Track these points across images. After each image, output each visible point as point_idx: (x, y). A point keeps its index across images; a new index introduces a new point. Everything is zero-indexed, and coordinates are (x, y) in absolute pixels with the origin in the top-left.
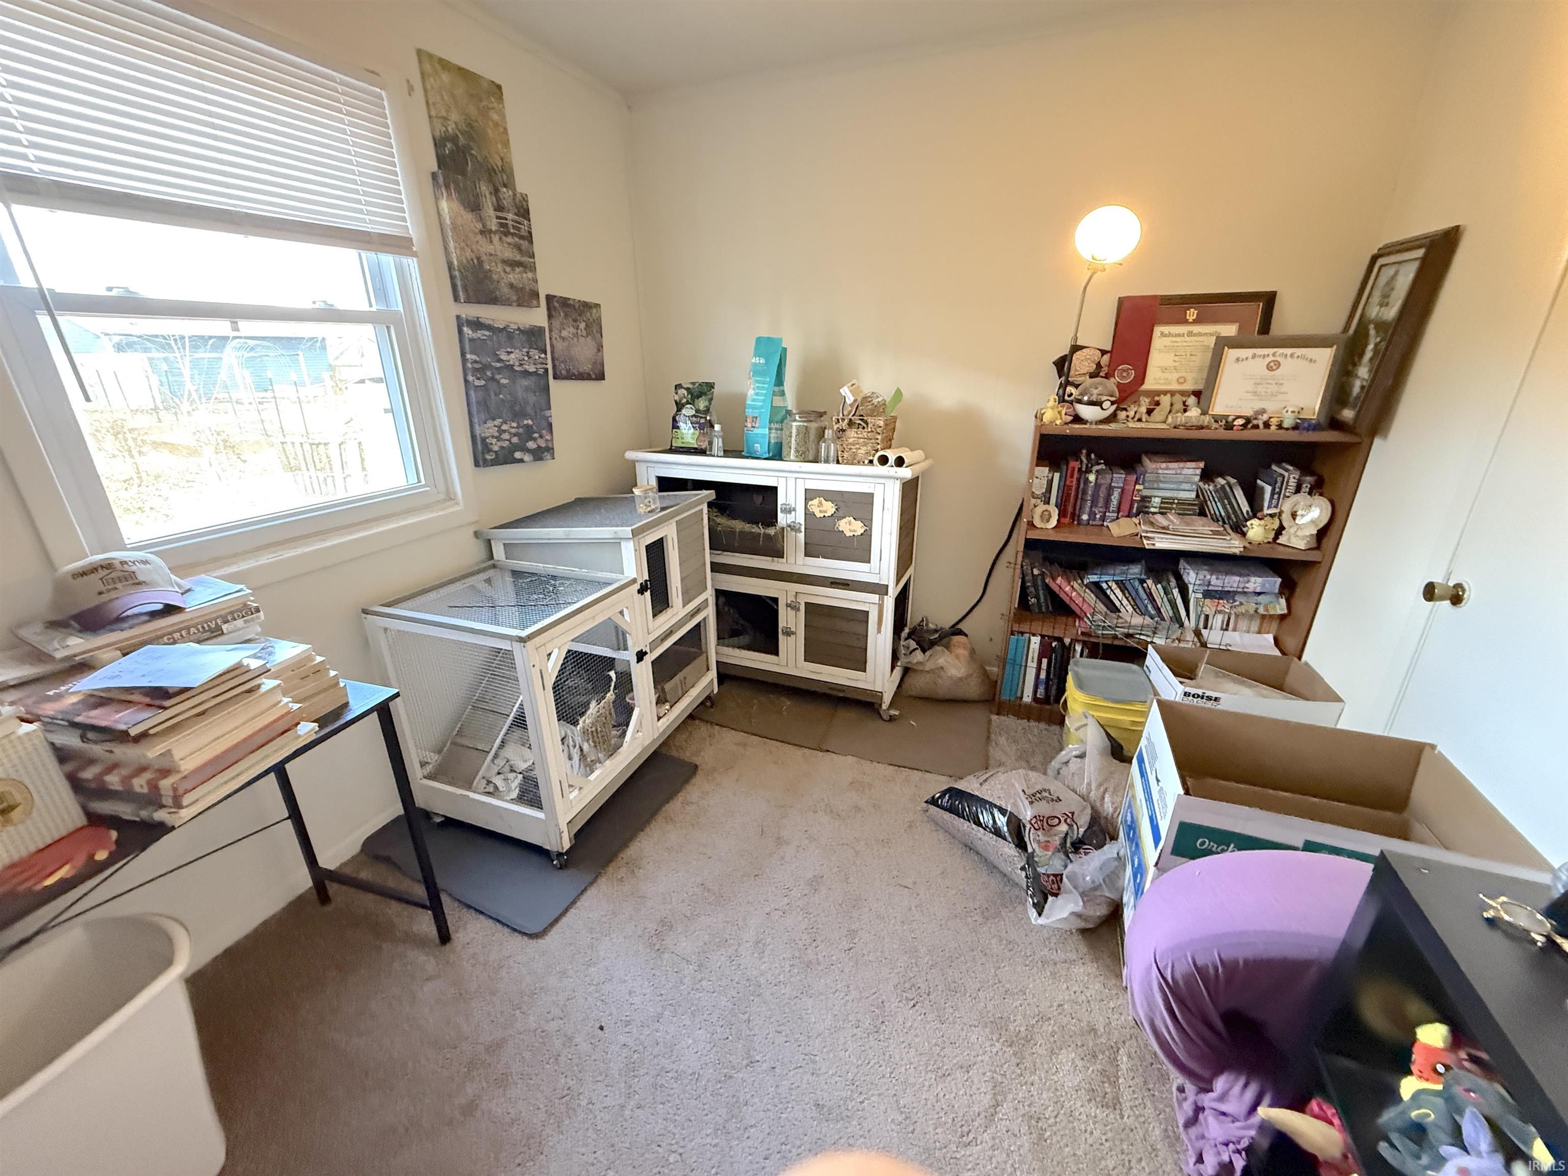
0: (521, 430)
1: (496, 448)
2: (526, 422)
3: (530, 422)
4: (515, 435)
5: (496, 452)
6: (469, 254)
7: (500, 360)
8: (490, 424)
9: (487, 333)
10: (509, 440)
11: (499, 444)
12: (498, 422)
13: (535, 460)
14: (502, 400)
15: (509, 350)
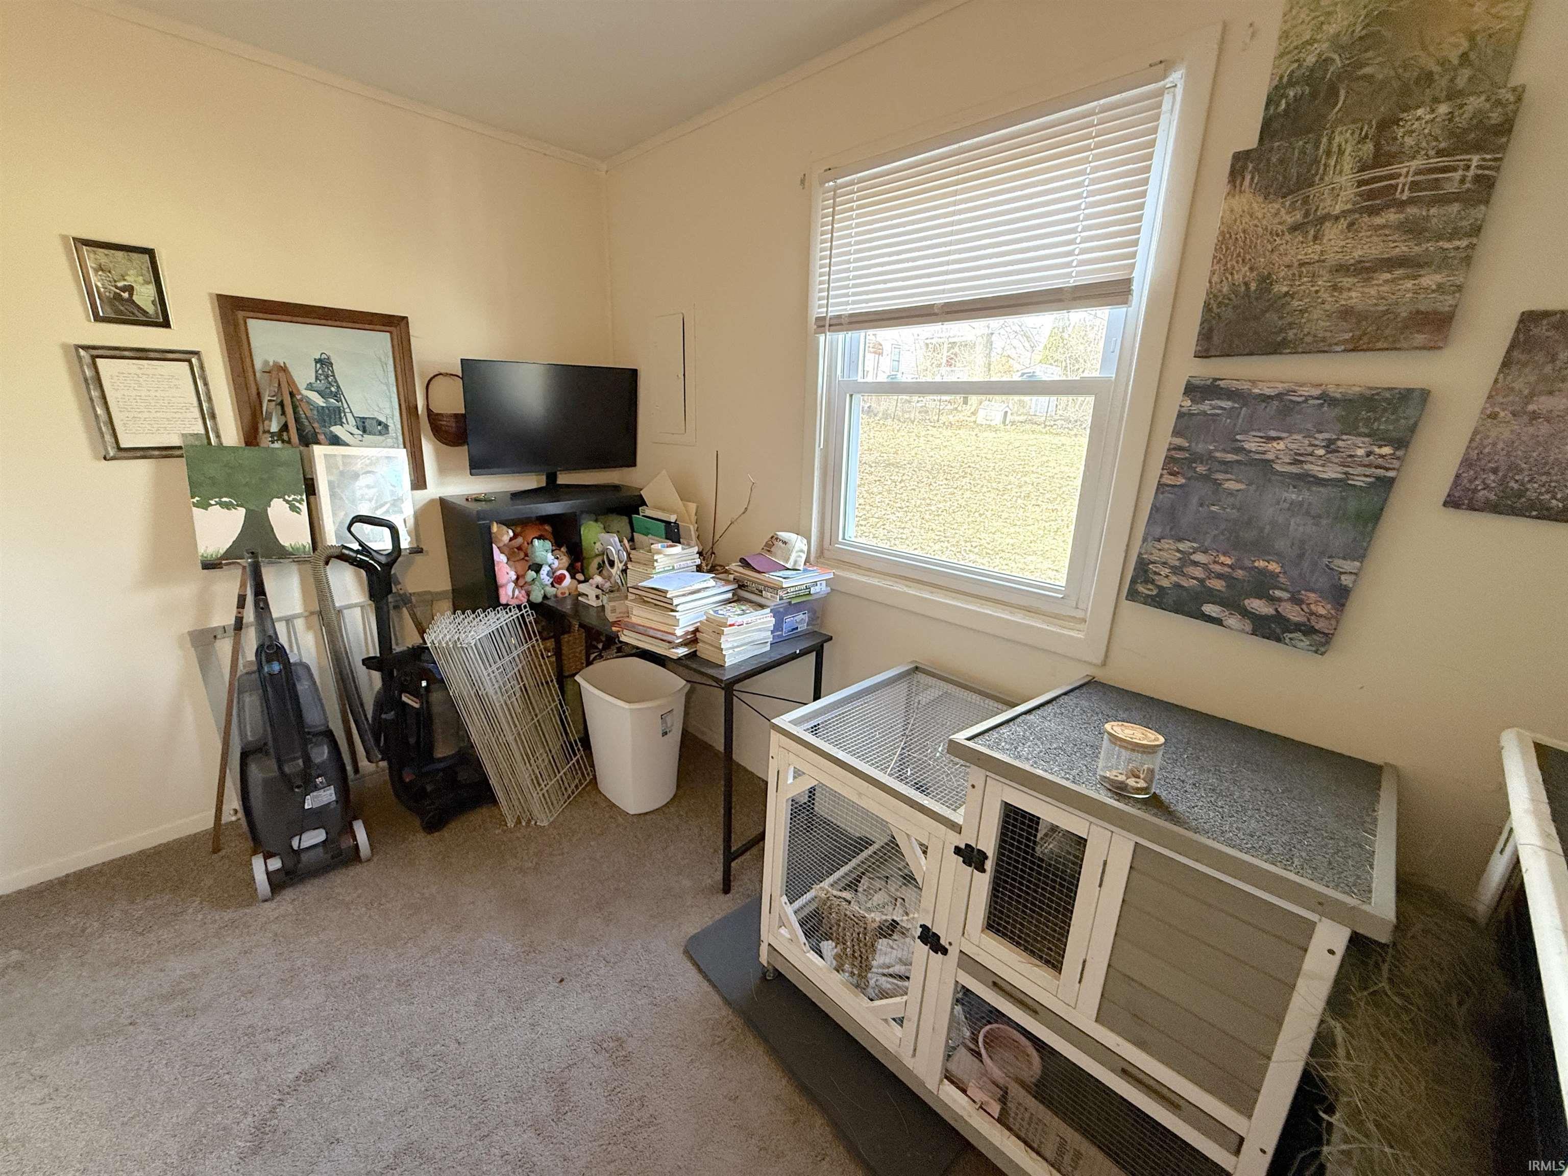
0: (1239, 574)
1: (1165, 583)
2: (1261, 564)
3: (1274, 567)
4: (1220, 576)
5: (1161, 588)
6: (1242, 273)
7: (1241, 450)
8: (1166, 544)
9: (1227, 404)
10: (1201, 581)
11: (1174, 579)
12: (1184, 546)
13: (1254, 633)
14: (1214, 517)
15: (1273, 434)
